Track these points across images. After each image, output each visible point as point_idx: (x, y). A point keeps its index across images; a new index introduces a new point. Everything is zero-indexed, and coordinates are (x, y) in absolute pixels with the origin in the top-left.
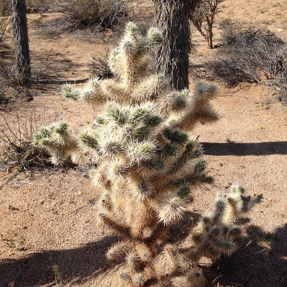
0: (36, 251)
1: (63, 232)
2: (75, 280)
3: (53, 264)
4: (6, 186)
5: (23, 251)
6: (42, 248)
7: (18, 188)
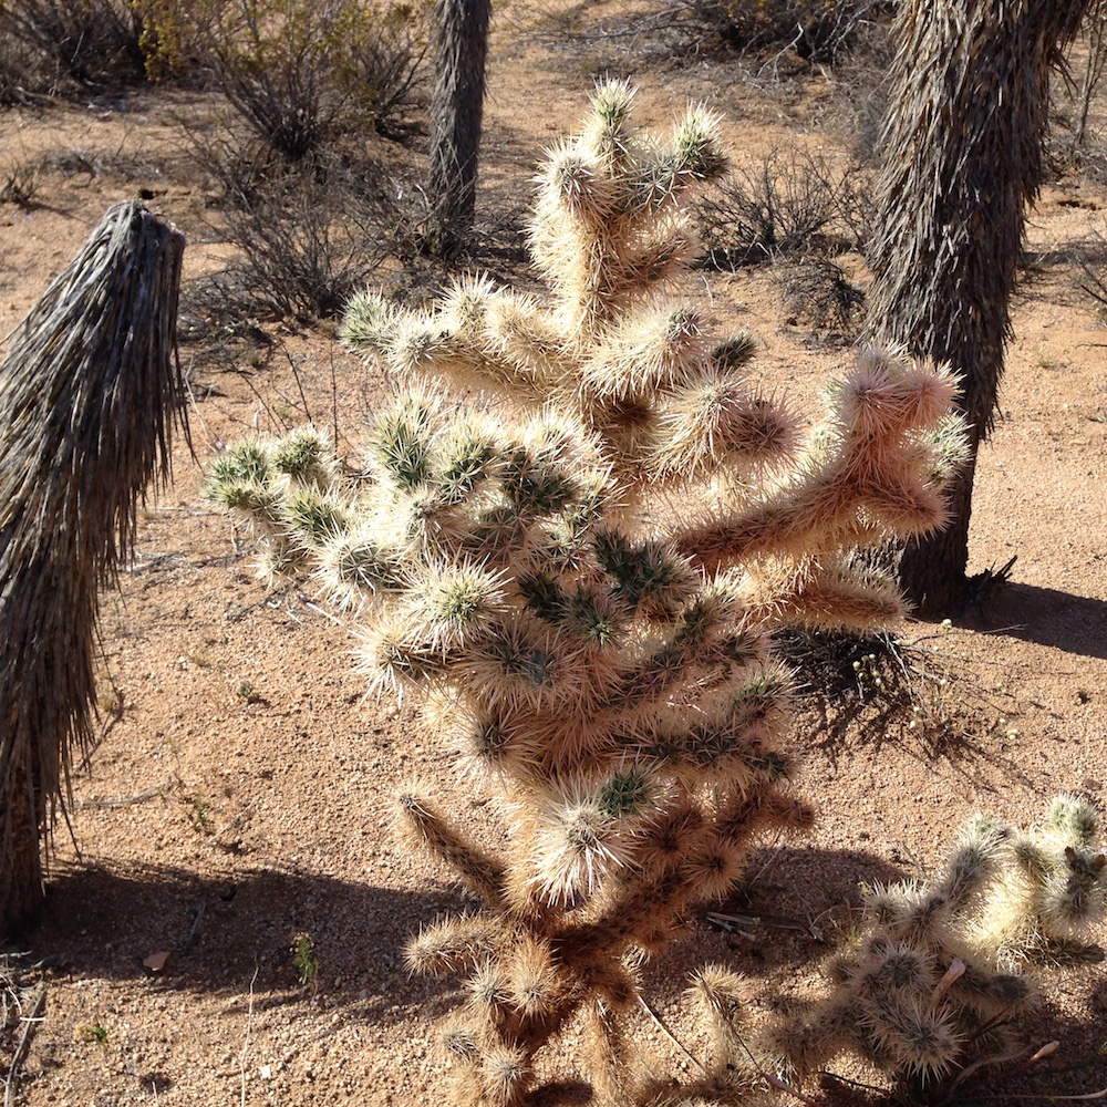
0: (275, 864)
1: (381, 822)
2: (363, 1003)
3: (311, 924)
4: (260, 613)
5: (231, 854)
6: (295, 859)
7: (292, 629)
